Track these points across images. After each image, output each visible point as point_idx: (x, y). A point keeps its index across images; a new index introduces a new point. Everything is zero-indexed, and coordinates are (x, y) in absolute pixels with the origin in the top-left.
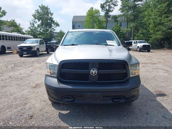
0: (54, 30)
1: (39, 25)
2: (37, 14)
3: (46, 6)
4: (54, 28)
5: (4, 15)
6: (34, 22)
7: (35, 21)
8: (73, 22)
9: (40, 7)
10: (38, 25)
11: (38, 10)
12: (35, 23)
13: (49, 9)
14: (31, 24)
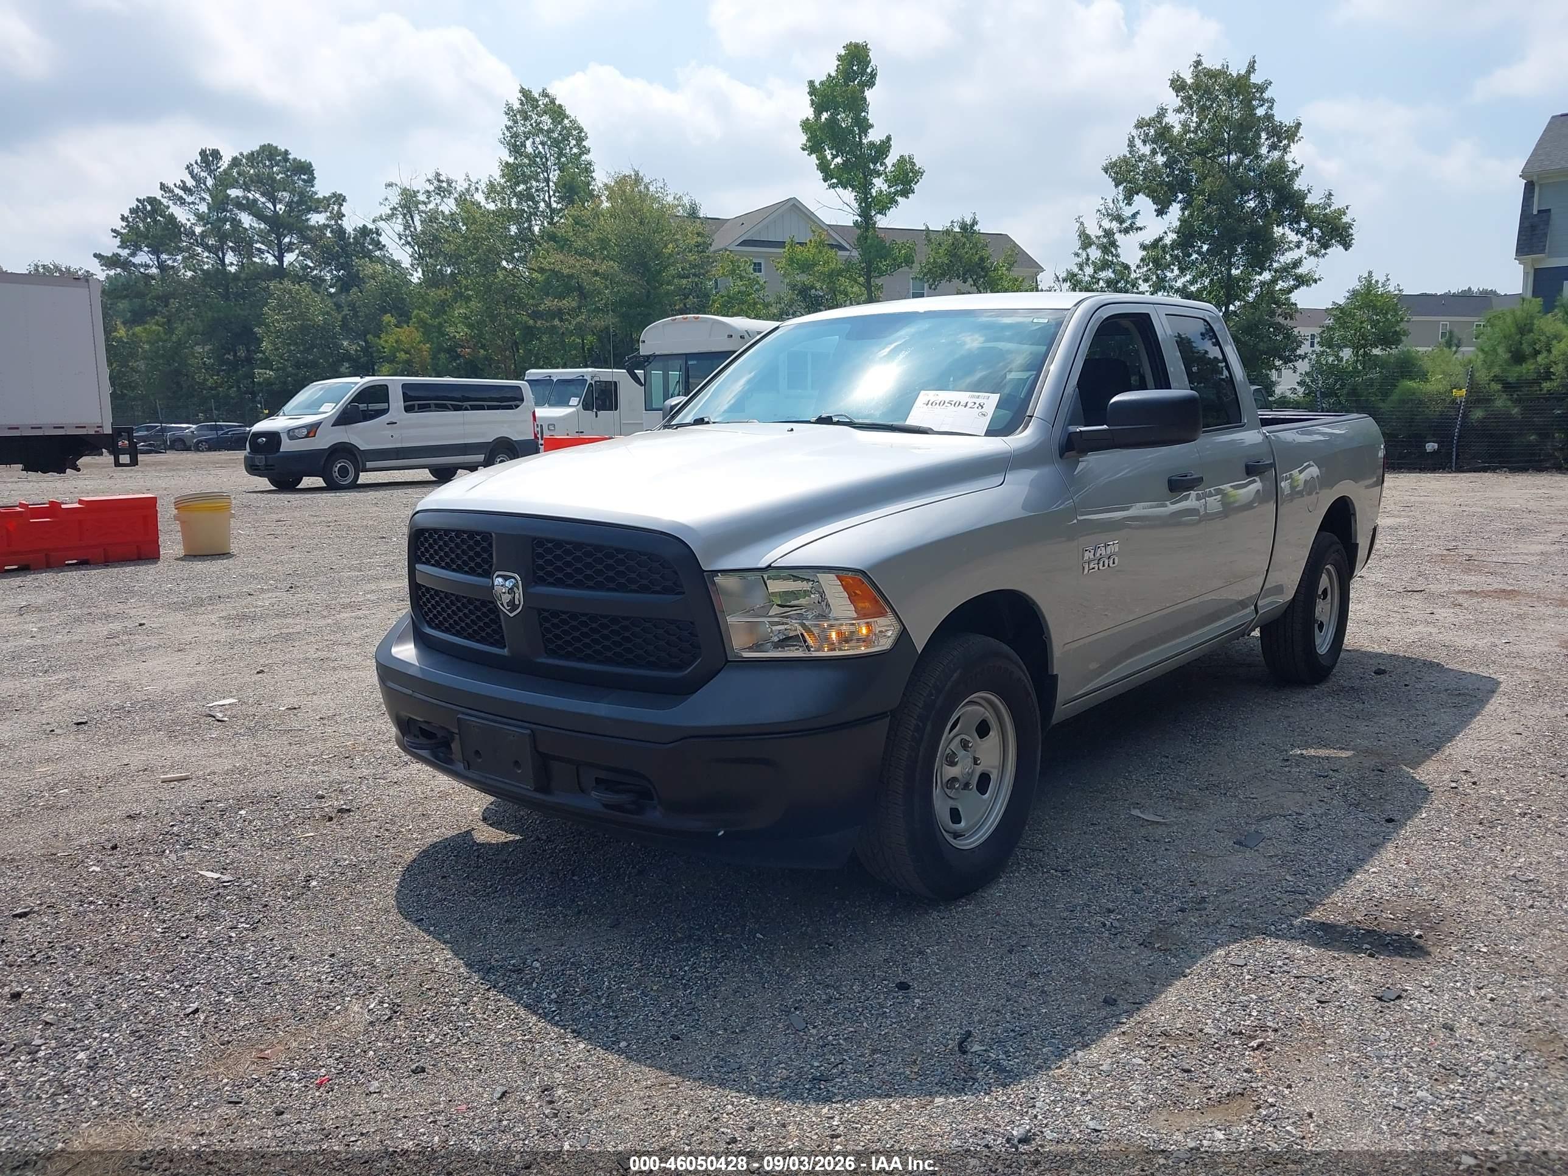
0: (1303, 281)
1: (1156, 244)
2: (1146, 150)
3: (1237, 69)
4: (1297, 264)
5: (905, 193)
6: (1115, 225)
7: (1127, 211)
8: (1529, 188)
9: (1178, 85)
10: (1143, 247)
11: (1162, 113)
12: (1126, 231)
13: (1262, 89)
14: (1086, 241)
